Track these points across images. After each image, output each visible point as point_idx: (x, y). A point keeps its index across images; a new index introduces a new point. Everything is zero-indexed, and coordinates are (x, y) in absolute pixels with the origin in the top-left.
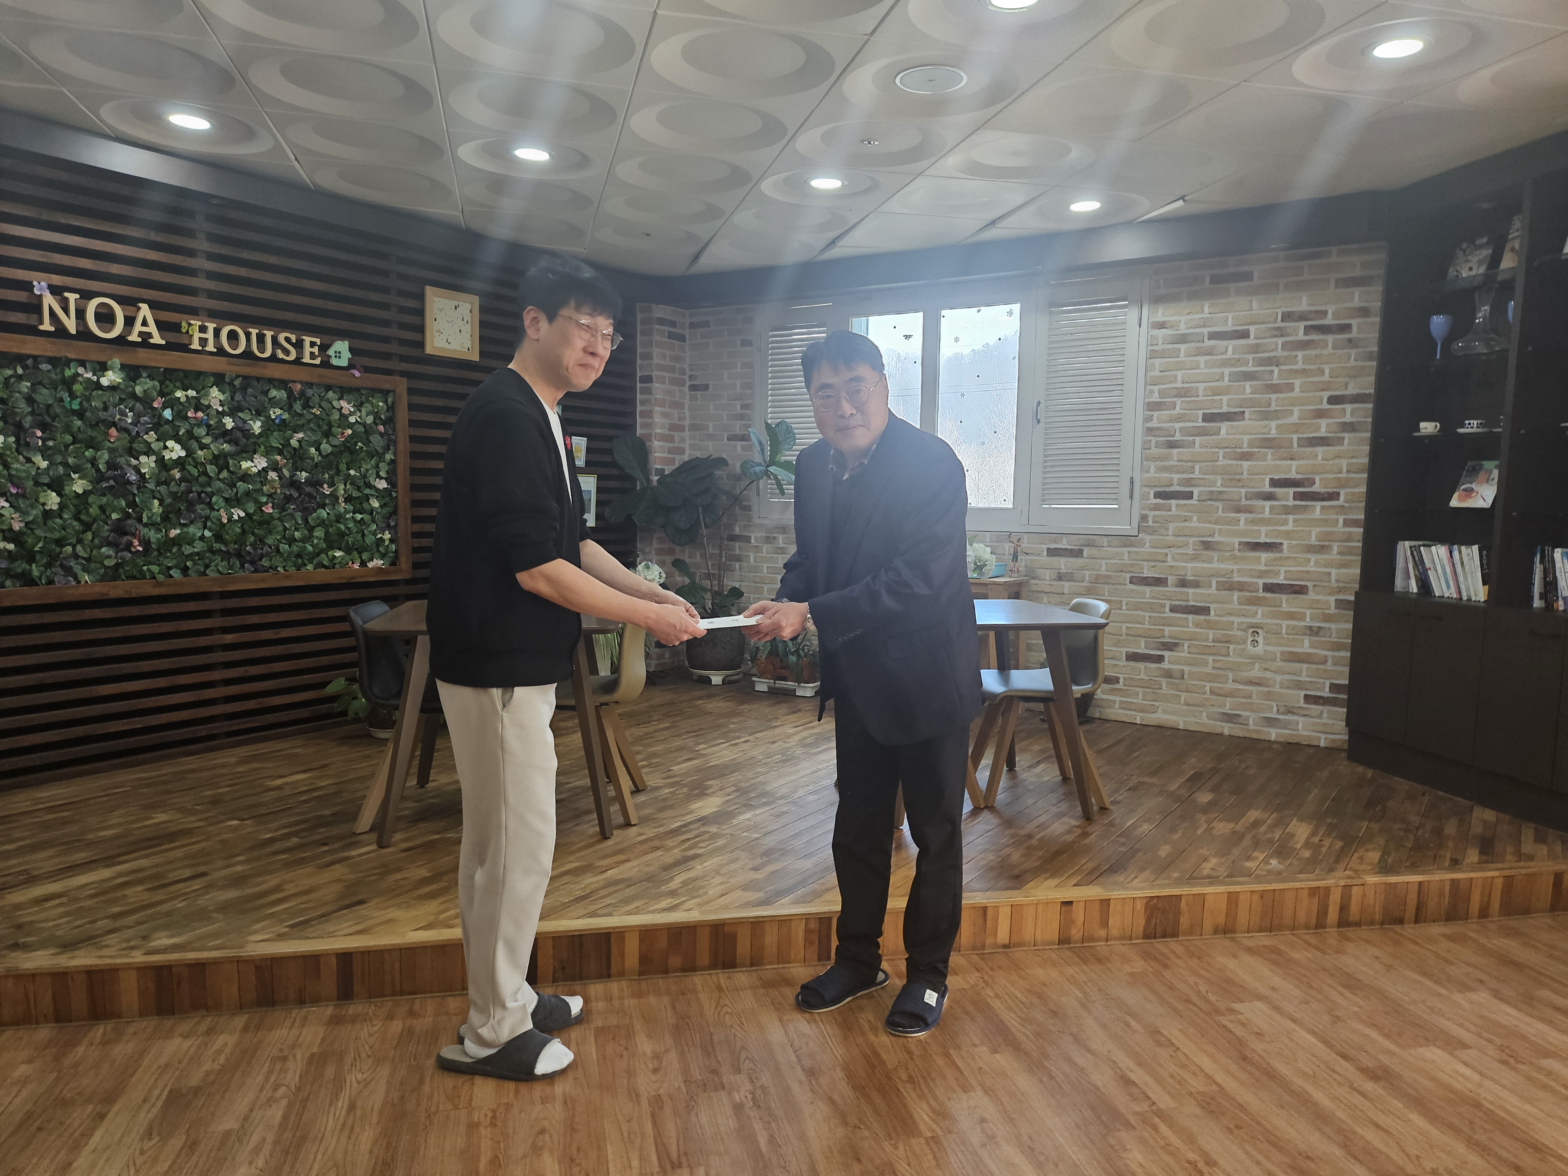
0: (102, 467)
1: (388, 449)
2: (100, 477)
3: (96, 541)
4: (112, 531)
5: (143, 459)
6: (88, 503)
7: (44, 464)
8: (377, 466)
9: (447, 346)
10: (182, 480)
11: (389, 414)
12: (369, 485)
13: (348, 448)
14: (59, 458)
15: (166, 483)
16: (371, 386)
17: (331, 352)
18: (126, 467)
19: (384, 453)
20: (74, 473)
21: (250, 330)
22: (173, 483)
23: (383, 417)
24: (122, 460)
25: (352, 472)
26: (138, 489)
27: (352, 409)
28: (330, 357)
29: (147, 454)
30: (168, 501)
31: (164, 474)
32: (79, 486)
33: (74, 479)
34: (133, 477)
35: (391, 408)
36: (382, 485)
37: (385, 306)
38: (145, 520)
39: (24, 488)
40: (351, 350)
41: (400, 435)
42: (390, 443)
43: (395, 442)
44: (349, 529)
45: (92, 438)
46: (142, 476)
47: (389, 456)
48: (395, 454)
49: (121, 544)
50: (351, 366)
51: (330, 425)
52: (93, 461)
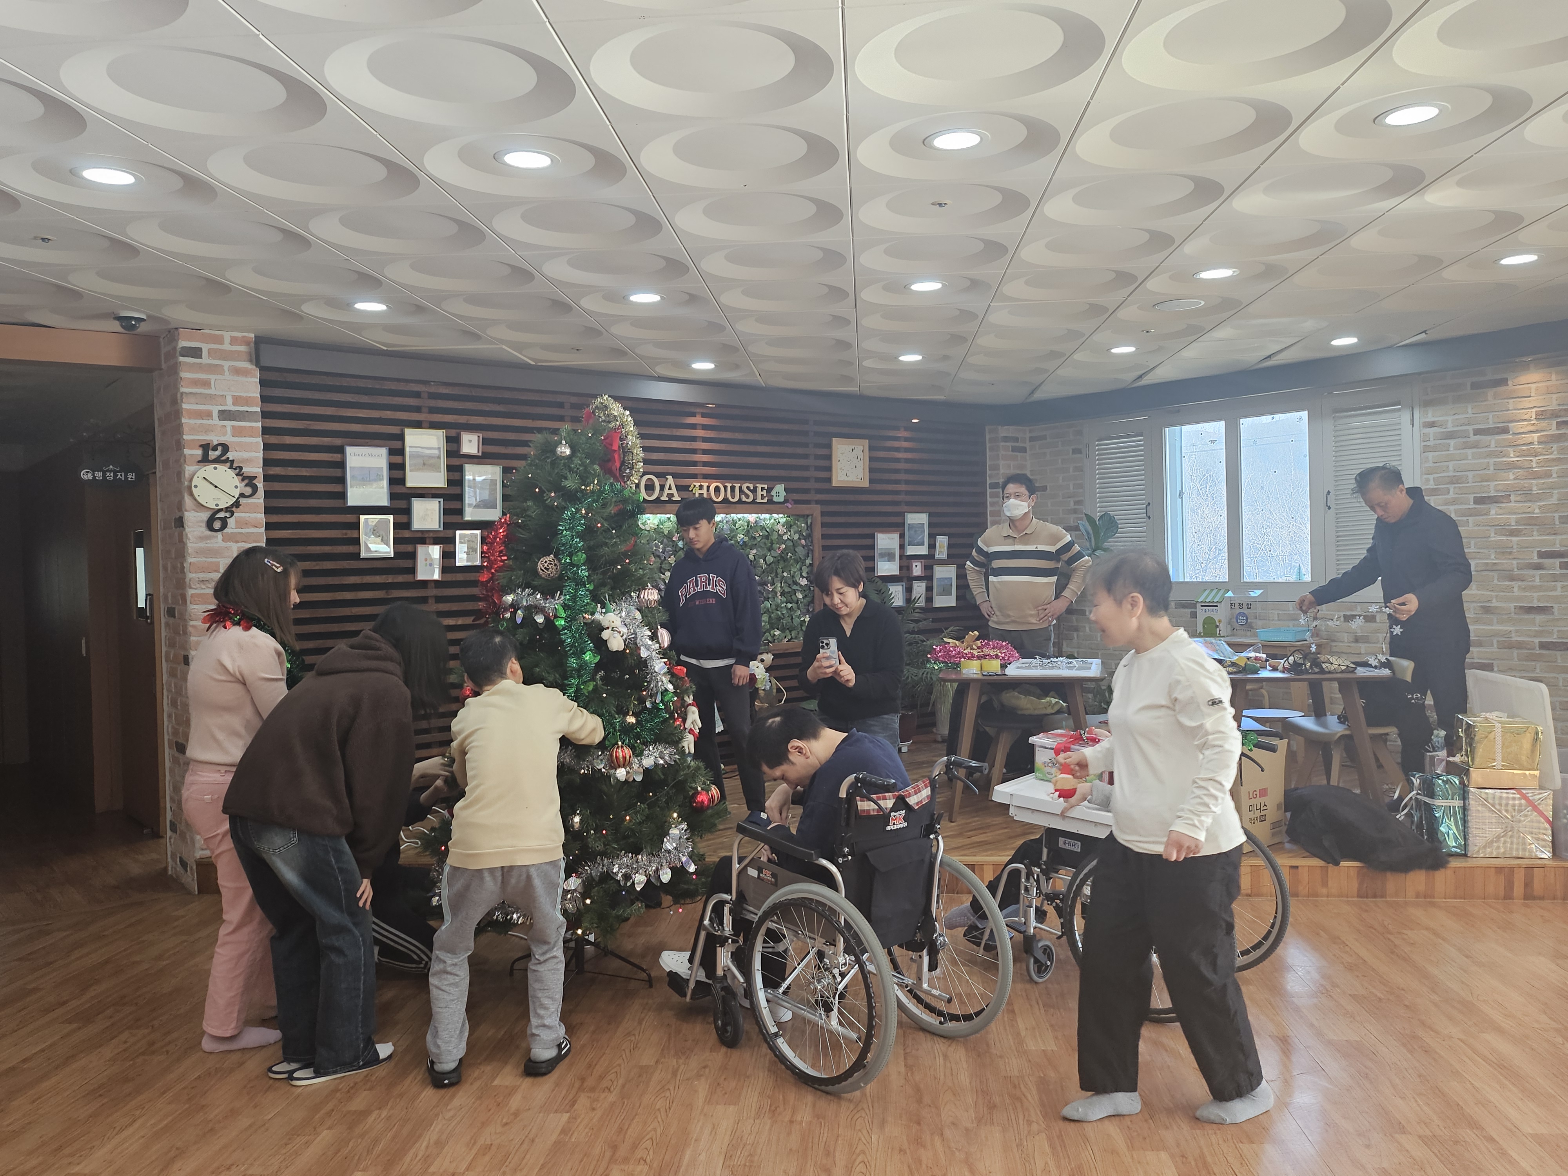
1: (808, 556)
8: (801, 569)
9: (846, 479)
11: (809, 532)
12: (796, 583)
13: (782, 558)
16: (797, 513)
17: (773, 493)
19: (805, 559)
21: (726, 484)
23: (804, 534)
25: (785, 574)
27: (786, 531)
28: (772, 496)
35: (810, 527)
36: (804, 582)
37: (806, 457)
40: (786, 490)
41: (816, 546)
42: (810, 551)
43: (812, 551)
44: (783, 614)
47: (808, 562)
48: (812, 560)
50: (787, 501)
51: (772, 543)
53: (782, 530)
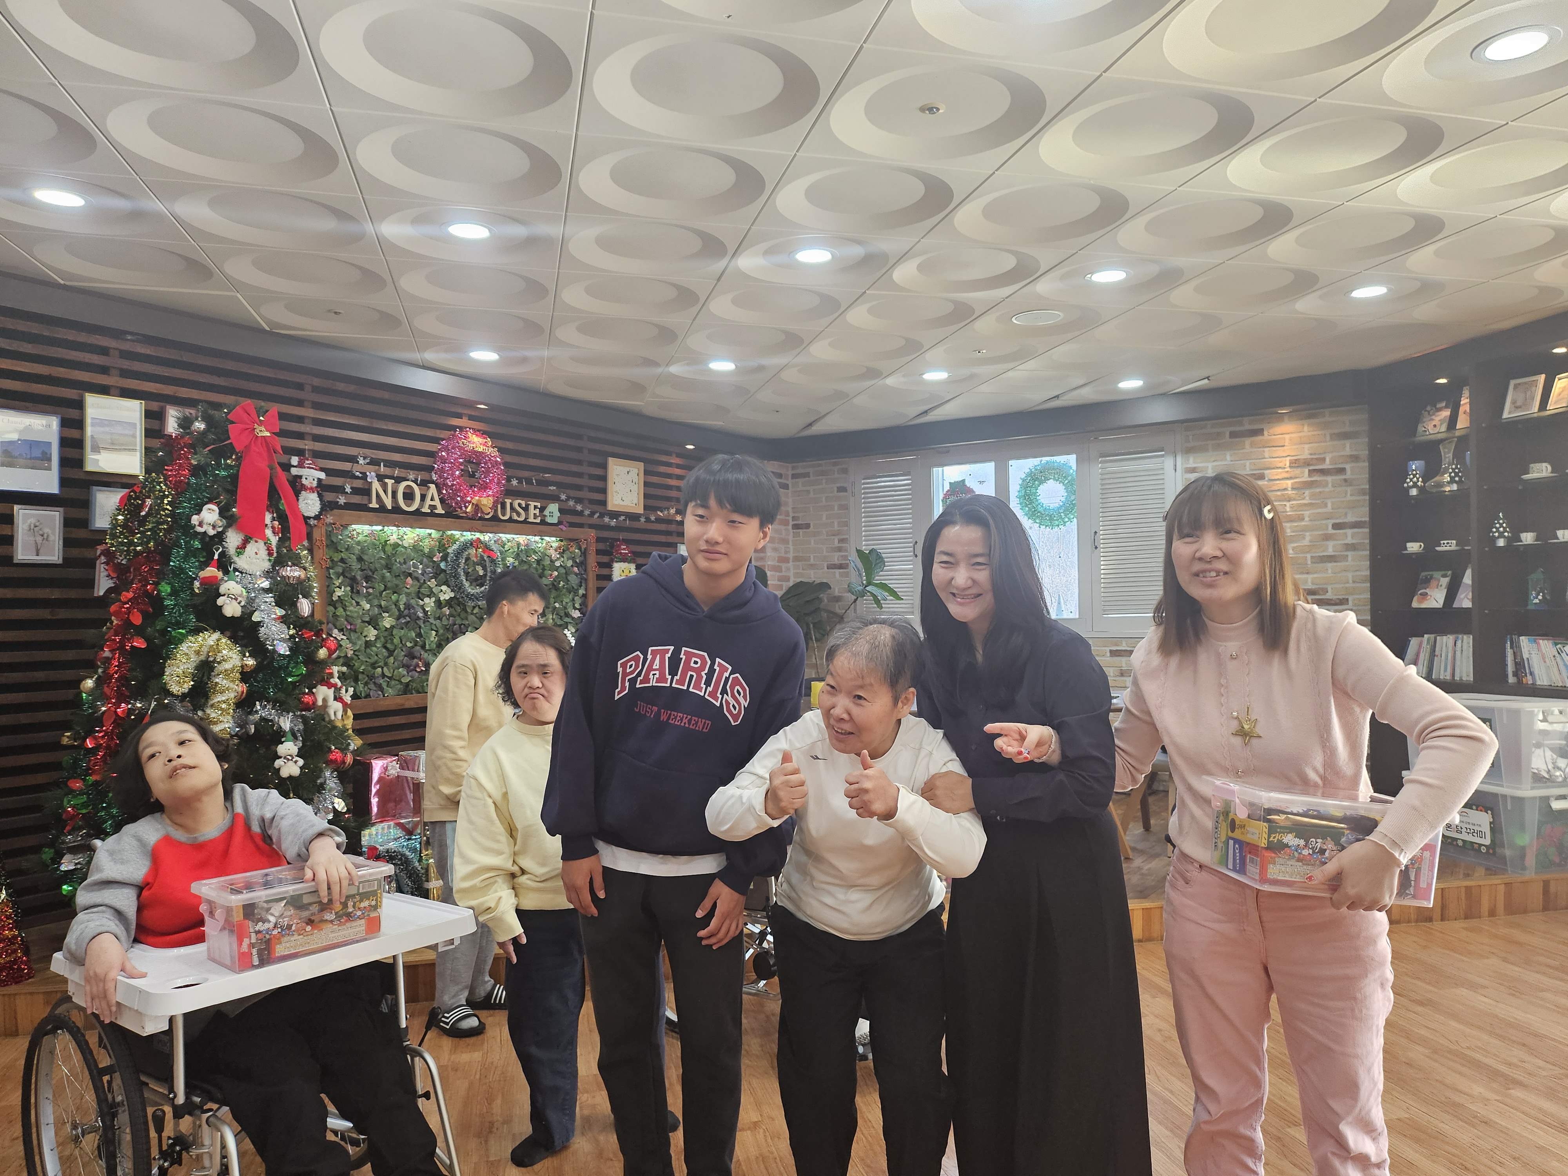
0: (402, 607)
1: (581, 586)
2: (400, 616)
3: (396, 663)
4: (405, 656)
5: (427, 600)
6: (392, 635)
7: (368, 606)
8: (573, 600)
9: (622, 503)
10: (451, 615)
11: (582, 558)
12: (567, 615)
14: (376, 602)
15: (439, 618)
16: (571, 537)
17: (546, 513)
18: (415, 606)
19: (578, 590)
20: (384, 612)
22: (444, 618)
23: (578, 561)
24: (413, 602)
26: (424, 623)
27: (558, 556)
28: (545, 516)
29: (429, 596)
30: (441, 631)
31: (439, 611)
32: (387, 622)
33: (383, 617)
34: (421, 615)
35: (584, 553)
36: (576, 614)
37: (580, 475)
38: (427, 647)
39: (355, 625)
40: (560, 510)
41: (590, 575)
42: (583, 581)
43: (586, 580)
45: (397, 586)
46: (425, 612)
47: (581, 592)
48: (586, 590)
49: (411, 666)
50: (560, 523)
51: (544, 569)
52: (396, 604)
53: (554, 555)
